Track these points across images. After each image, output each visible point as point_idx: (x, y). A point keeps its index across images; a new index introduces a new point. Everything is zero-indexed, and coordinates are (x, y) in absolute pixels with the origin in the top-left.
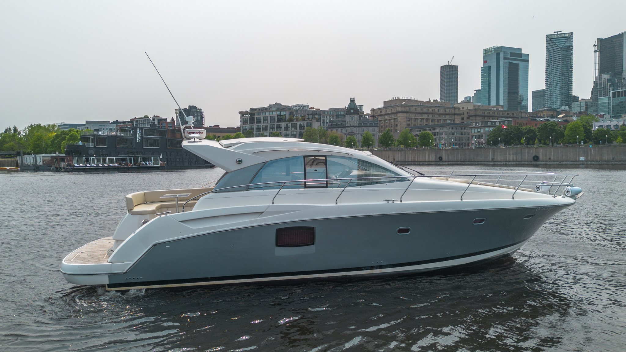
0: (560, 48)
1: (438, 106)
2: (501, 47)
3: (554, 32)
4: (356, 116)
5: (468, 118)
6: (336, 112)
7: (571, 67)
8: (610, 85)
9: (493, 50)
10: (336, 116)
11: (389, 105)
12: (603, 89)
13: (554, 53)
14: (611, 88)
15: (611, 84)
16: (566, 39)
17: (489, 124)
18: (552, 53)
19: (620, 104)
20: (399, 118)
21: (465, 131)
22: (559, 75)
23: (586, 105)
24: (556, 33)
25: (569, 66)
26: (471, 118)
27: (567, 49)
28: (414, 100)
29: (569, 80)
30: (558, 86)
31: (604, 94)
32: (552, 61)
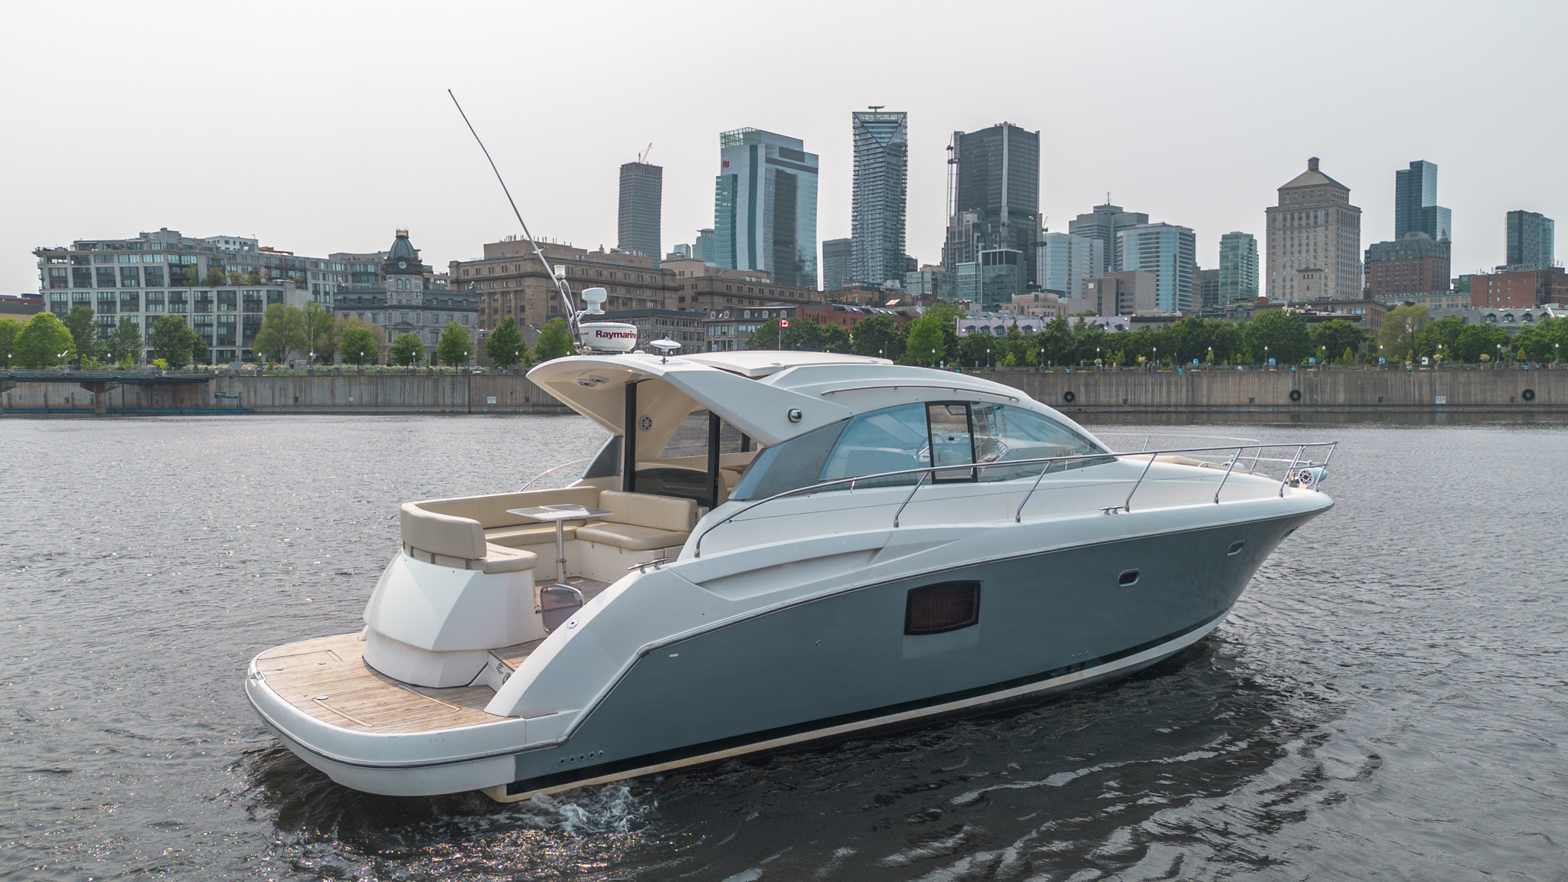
0: (881, 147)
1: (622, 264)
2: (760, 133)
3: (870, 108)
4: (416, 279)
5: (695, 299)
6: (352, 265)
7: (904, 192)
8: (978, 237)
9: (741, 136)
10: (354, 274)
11: (500, 255)
12: (964, 245)
13: (871, 157)
14: (980, 245)
15: (979, 234)
16: (893, 128)
17: (747, 315)
18: (867, 158)
19: (997, 281)
20: (527, 291)
21: (692, 329)
22: (879, 207)
23: (933, 279)
24: (873, 110)
25: (899, 190)
26: (700, 299)
27: (895, 150)
28: (564, 247)
29: (898, 220)
30: (878, 233)
31: (966, 257)
32: (867, 176)
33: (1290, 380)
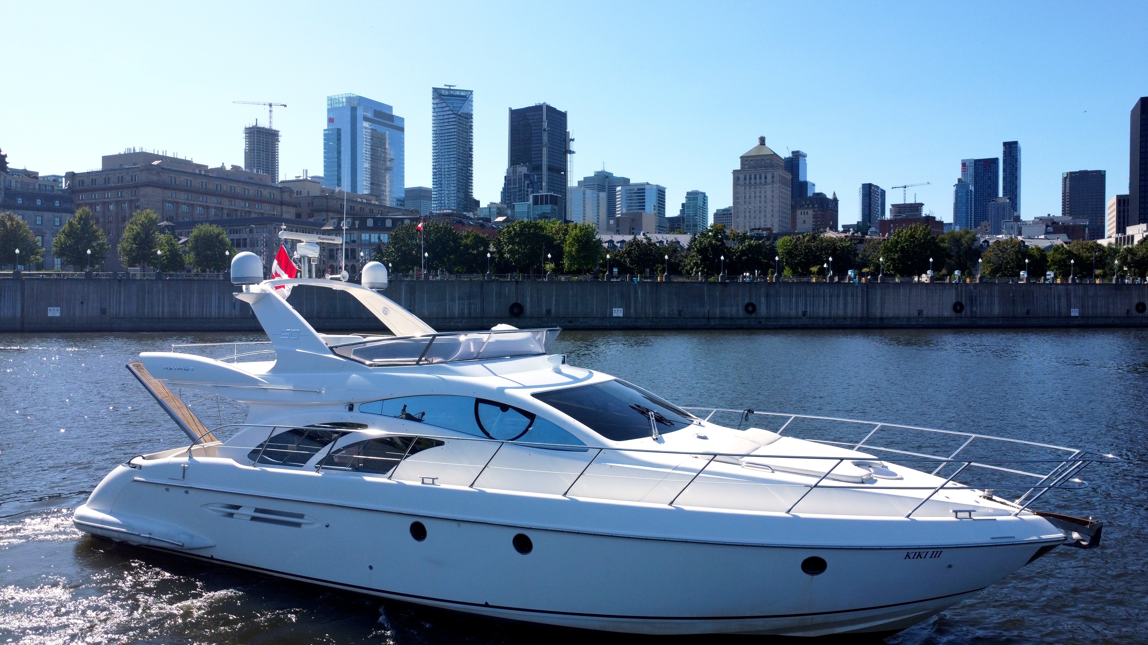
0: (454, 113)
1: (242, 180)
2: (360, 98)
3: (445, 85)
5: (311, 215)
7: (471, 149)
8: (528, 184)
9: (344, 100)
12: (518, 189)
13: (446, 121)
14: (530, 190)
15: (529, 182)
16: (462, 100)
17: (370, 223)
18: (443, 121)
19: (544, 217)
22: (453, 159)
23: (497, 213)
24: (448, 88)
25: (467, 147)
27: (464, 117)
29: (468, 169)
30: (453, 179)
31: (520, 199)
32: (443, 135)
33: (954, 291)
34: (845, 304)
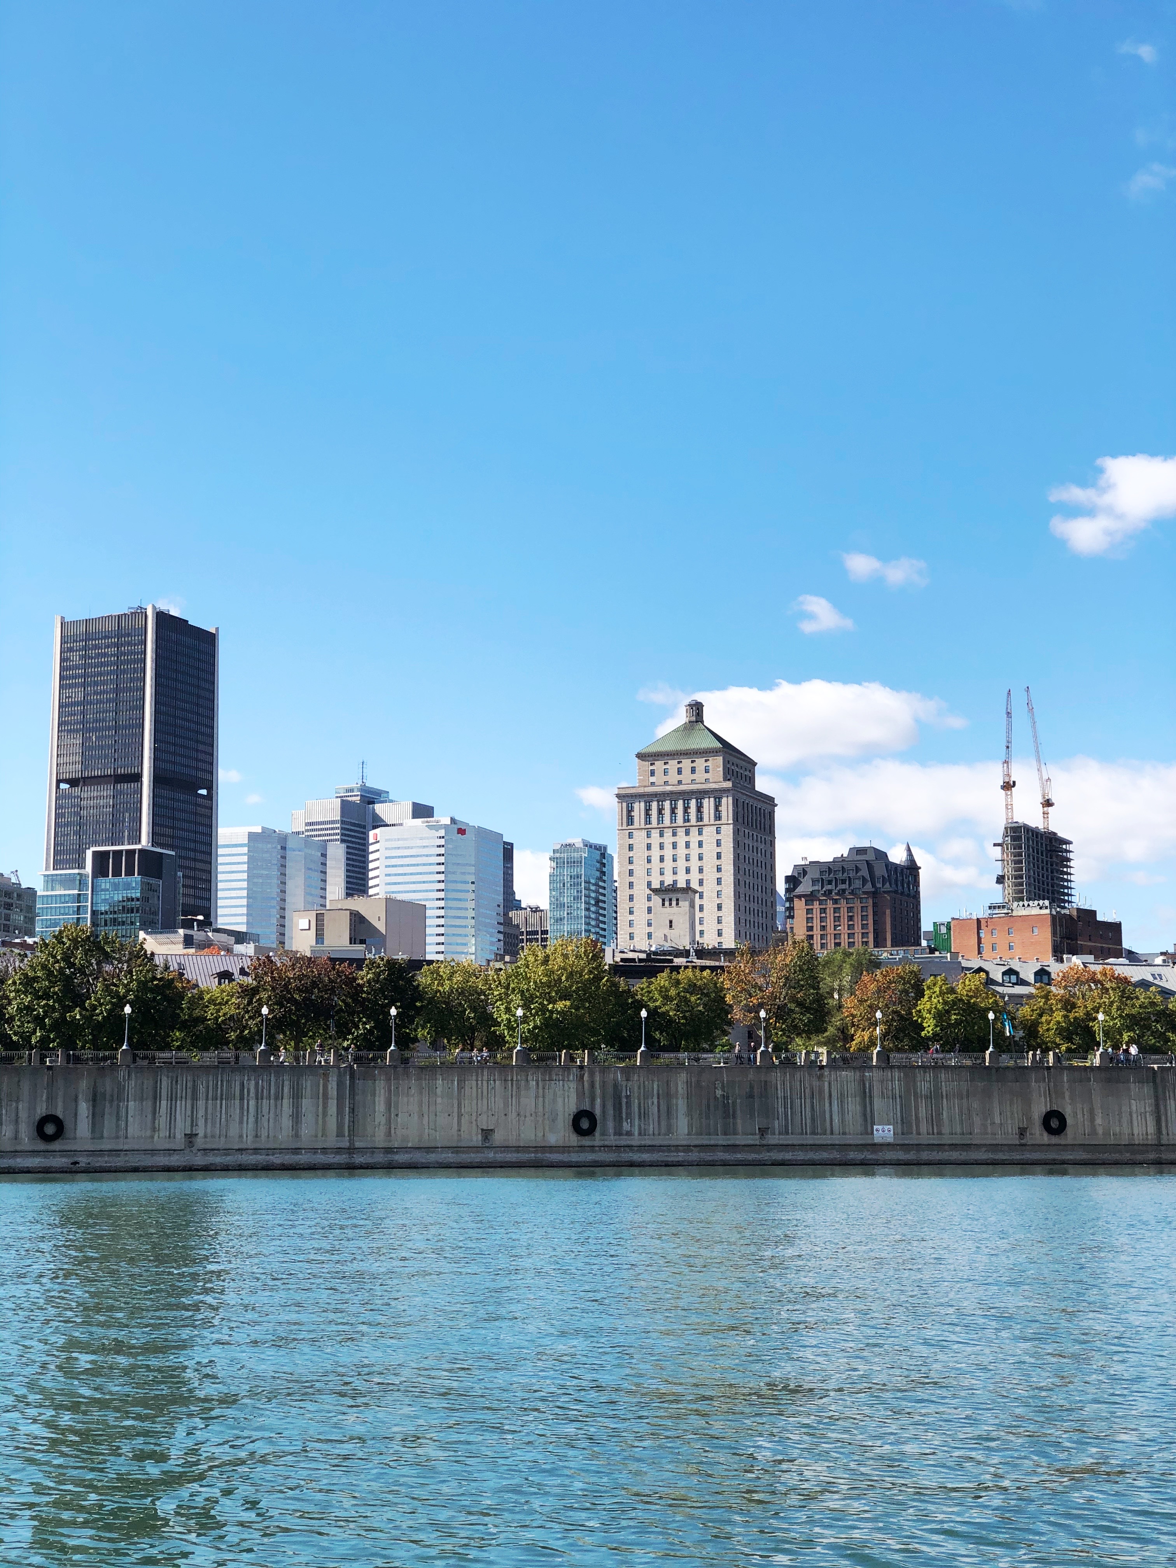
19: (123, 909)
33: (573, 1085)
34: (296, 1117)
